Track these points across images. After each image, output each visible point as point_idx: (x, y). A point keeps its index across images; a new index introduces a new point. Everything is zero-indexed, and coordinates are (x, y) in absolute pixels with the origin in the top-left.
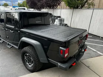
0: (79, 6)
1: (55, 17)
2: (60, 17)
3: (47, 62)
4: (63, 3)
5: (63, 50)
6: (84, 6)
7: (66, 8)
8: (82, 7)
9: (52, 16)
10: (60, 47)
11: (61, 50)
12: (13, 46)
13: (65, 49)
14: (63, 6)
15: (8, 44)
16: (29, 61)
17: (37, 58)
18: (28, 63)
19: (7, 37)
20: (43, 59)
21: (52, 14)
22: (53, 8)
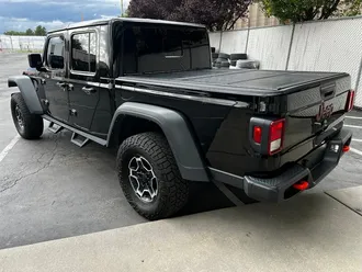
0: (317, 12)
1: (226, 57)
2: (244, 57)
3: (204, 178)
4: (254, 9)
5: (262, 126)
6: (334, 9)
7: (267, 25)
8: (327, 14)
9: (216, 56)
10: (252, 119)
11: (255, 125)
12: (90, 141)
13: (269, 122)
14: (255, 19)
15: (76, 135)
16: (145, 182)
17: (169, 170)
18: (141, 190)
19: (74, 111)
20: (191, 168)
21: (217, 49)
22: (219, 29)
